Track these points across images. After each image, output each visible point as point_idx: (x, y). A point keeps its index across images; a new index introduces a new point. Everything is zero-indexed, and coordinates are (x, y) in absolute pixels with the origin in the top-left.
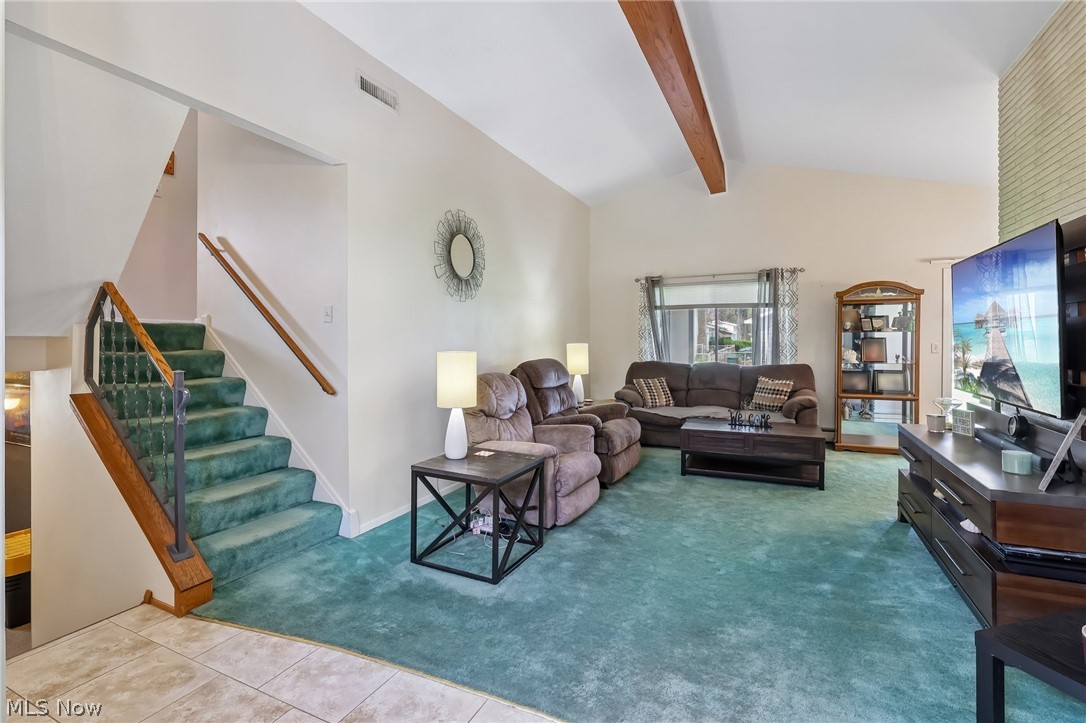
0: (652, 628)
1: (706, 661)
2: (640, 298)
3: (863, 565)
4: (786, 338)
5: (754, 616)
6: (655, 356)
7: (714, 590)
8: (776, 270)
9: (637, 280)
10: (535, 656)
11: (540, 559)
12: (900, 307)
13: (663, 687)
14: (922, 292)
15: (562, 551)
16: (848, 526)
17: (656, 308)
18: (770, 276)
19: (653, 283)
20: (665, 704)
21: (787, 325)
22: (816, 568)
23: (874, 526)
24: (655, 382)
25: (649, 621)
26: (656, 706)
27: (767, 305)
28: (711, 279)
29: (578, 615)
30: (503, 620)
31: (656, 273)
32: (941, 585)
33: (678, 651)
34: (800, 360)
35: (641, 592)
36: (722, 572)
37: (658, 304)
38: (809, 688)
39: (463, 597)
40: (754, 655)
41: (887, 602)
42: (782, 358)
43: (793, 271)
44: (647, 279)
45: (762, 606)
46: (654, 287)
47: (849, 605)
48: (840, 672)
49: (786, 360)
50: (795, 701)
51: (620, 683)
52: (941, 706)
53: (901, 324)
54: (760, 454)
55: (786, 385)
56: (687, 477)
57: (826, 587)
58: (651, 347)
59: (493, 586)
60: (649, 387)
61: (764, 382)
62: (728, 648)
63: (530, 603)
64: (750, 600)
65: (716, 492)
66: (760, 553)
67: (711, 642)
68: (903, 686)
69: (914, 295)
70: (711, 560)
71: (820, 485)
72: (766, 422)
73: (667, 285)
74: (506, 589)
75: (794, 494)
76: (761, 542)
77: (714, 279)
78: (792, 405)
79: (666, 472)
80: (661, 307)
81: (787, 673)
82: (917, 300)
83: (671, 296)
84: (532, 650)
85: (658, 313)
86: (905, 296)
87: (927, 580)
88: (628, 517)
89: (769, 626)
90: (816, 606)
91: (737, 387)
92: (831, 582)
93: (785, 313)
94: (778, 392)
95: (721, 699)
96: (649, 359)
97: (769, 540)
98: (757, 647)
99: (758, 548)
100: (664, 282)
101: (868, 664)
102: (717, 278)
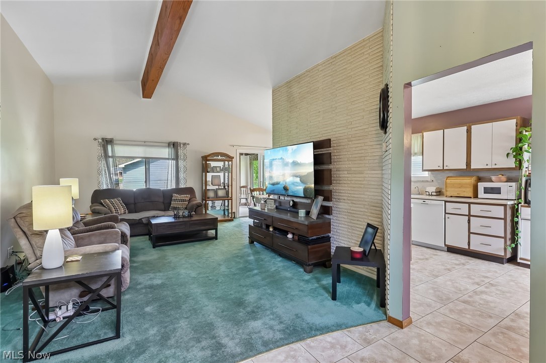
0: (222, 312)
1: (253, 312)
2: (98, 150)
3: (257, 260)
4: (181, 175)
5: (248, 290)
6: (109, 186)
7: (225, 288)
8: (177, 142)
9: (95, 139)
10: (192, 351)
11: (129, 313)
12: (222, 163)
13: (253, 328)
14: (233, 158)
15: (138, 303)
16: (239, 250)
17: (109, 157)
18: (174, 145)
19: (107, 142)
20: (259, 332)
21: (182, 169)
22: (246, 267)
23: (245, 247)
24: (116, 201)
25: (218, 311)
26: (257, 335)
27: (173, 159)
28: (143, 143)
29: (187, 325)
30: (153, 349)
31: (109, 137)
32: (280, 259)
33: (241, 314)
34: (188, 186)
35: (200, 302)
36: (220, 281)
37: (110, 154)
38: (286, 302)
39: (108, 355)
40: (262, 302)
41: (274, 269)
42: (180, 184)
43: (185, 144)
44: (103, 139)
45: (246, 286)
46: (107, 144)
47: (267, 274)
48: (287, 293)
49: (182, 186)
50: (287, 307)
51: (238, 336)
52: (311, 289)
53: (224, 170)
54: (192, 229)
55: (187, 197)
56: (156, 248)
57: (256, 271)
58: (107, 180)
60: (112, 204)
61: (176, 196)
62: (253, 304)
63: (155, 335)
64: (240, 286)
65: (178, 252)
66: (223, 269)
67: (247, 305)
68: (302, 289)
69: (230, 158)
70: (210, 278)
71: (216, 238)
72: (190, 214)
73: (116, 144)
74: (126, 340)
75: (210, 244)
76: (220, 265)
77: (145, 144)
78: (193, 205)
79: (143, 249)
80: (112, 157)
81: (276, 301)
82: (232, 161)
83: (120, 151)
84: (188, 350)
85: (111, 160)
86: (228, 159)
87: (276, 258)
88: (152, 275)
89: (256, 291)
90: (260, 278)
91: (163, 200)
92: (256, 269)
93: (181, 163)
94: (184, 201)
95: (271, 319)
96: (105, 187)
97: (222, 263)
98: (260, 299)
99: (221, 267)
100: (115, 142)
101: (289, 288)
102: (146, 144)
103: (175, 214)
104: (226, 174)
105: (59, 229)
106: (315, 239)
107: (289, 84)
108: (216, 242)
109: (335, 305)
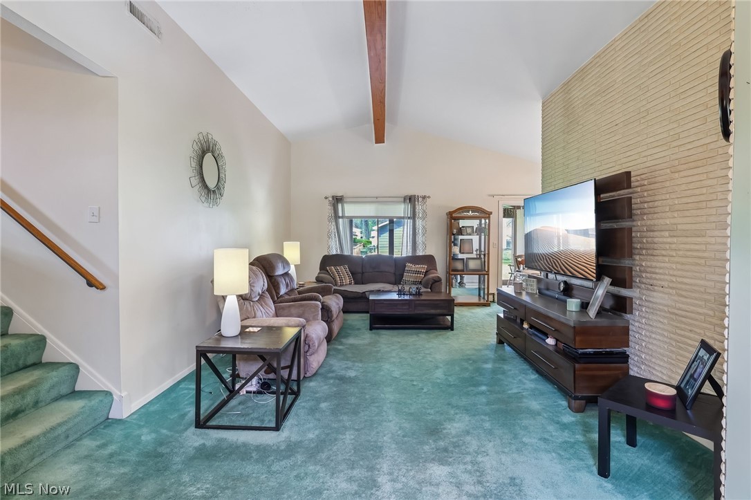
0: (404, 436)
1: (446, 450)
2: (328, 210)
3: (494, 371)
4: (420, 239)
5: (456, 414)
6: (339, 251)
7: (427, 403)
8: (415, 196)
9: (326, 198)
10: (338, 477)
11: (303, 404)
12: (477, 222)
13: (431, 474)
14: (491, 213)
15: (317, 395)
16: (476, 350)
17: (339, 217)
18: (411, 200)
19: (338, 200)
20: (438, 485)
21: (420, 231)
22: (473, 378)
23: (488, 347)
24: (342, 269)
25: (399, 432)
26: (433, 488)
27: (409, 218)
28: (375, 200)
29: (351, 440)
30: (300, 458)
31: (339, 194)
32: (534, 376)
33: (426, 448)
34: (428, 253)
35: (384, 413)
36: (425, 390)
37: (340, 215)
38: (506, 450)
39: (257, 446)
40: (468, 438)
41: (515, 391)
42: (418, 251)
43: (424, 198)
44: (333, 197)
45: (457, 407)
46: (337, 203)
47: (499, 396)
48: (515, 436)
49: (420, 253)
50: (503, 460)
51: (404, 479)
52: (566, 442)
53: (479, 231)
54: (418, 312)
55: (423, 268)
56: (373, 331)
57: (484, 388)
58: (336, 244)
59: (278, 433)
60: (338, 272)
61: (409, 266)
62: (453, 437)
63: (312, 440)
64: (449, 404)
65: (395, 339)
66: (439, 374)
67: (442, 436)
68: (546, 436)
69: (487, 215)
70: (415, 383)
71: (451, 328)
72: (419, 291)
73: (347, 202)
74: (289, 431)
75: (440, 335)
76: (437, 367)
77: (376, 200)
78: (429, 280)
79: (359, 329)
80: (342, 217)
81: (491, 444)
82: (489, 218)
83: (349, 210)
84: (333, 474)
85: (341, 220)
86: (483, 215)
87: (526, 374)
88: (350, 364)
89: (467, 418)
90: (484, 400)
91: (393, 271)
92: (485, 385)
93: (419, 223)
94: (419, 272)
95: (466, 471)
96: (334, 253)
97: (441, 365)
98: (468, 433)
99: (437, 371)
100: (345, 200)
101: (526, 428)
102: (379, 199)
103: (399, 290)
104: (483, 237)
105: (237, 296)
106: (590, 354)
107: (567, 87)
108: (450, 333)
109: (600, 486)
